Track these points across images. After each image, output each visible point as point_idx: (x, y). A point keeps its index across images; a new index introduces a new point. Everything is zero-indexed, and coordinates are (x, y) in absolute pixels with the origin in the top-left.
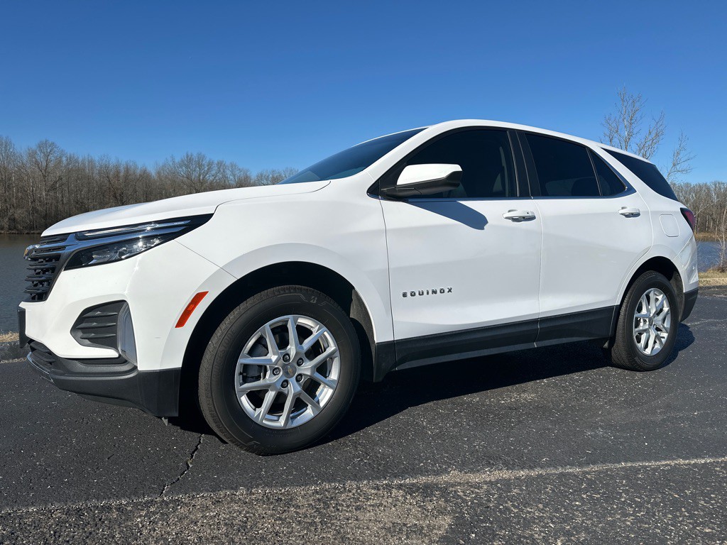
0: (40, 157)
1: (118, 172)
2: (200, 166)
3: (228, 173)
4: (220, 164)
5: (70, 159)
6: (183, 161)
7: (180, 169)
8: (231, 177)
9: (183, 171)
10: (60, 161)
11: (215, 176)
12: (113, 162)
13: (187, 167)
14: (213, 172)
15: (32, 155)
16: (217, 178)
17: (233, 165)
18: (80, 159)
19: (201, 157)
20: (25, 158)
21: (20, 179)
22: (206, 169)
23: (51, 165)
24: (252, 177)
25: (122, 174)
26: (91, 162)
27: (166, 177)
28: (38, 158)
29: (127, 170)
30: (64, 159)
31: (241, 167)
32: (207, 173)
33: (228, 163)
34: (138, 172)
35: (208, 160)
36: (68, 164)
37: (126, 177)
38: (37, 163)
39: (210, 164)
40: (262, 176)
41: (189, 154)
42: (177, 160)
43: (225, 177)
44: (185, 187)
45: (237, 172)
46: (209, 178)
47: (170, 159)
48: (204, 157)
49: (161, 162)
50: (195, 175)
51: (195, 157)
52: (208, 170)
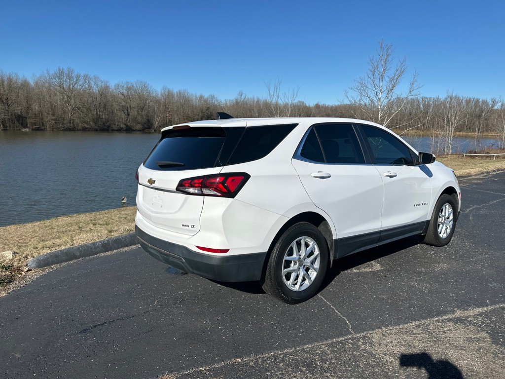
1: (3, 81)
2: (70, 78)
3: (92, 83)
4: (86, 77)
6: (56, 74)
7: (54, 80)
8: (95, 87)
9: (56, 81)
11: (82, 85)
13: (59, 78)
14: (81, 83)
16: (84, 87)
17: (96, 78)
19: (70, 71)
22: (75, 80)
24: (111, 87)
25: (6, 83)
27: (43, 86)
29: (10, 80)
31: (102, 79)
32: (76, 84)
33: (92, 75)
34: (20, 81)
35: (76, 73)
37: (10, 85)
39: (78, 77)
41: (61, 68)
42: (52, 72)
43: (90, 87)
44: (58, 94)
45: (99, 83)
46: (77, 87)
47: (45, 72)
48: (73, 70)
49: (38, 75)
50: (66, 85)
51: (66, 71)
52: (77, 80)
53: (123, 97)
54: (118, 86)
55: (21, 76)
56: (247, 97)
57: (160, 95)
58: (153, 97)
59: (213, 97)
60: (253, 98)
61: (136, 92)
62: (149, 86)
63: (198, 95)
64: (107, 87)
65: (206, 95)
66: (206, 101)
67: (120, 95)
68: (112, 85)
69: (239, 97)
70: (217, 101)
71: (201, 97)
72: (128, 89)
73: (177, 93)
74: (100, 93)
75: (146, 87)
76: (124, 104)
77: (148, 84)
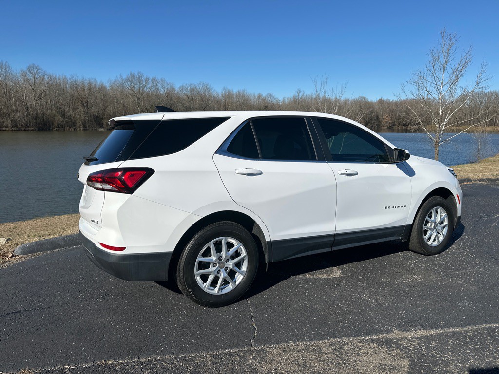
0: (30, 76)
1: (84, 86)
2: (140, 81)
3: (160, 86)
4: (154, 80)
5: (50, 77)
6: (128, 78)
7: (126, 84)
8: (162, 89)
9: (128, 85)
10: (44, 79)
11: (150, 88)
12: (80, 79)
13: (131, 82)
14: (149, 86)
15: (24, 75)
16: (152, 90)
17: (163, 81)
18: (57, 78)
19: (141, 75)
20: (19, 78)
21: (17, 92)
22: (144, 83)
23: (37, 81)
24: (176, 89)
25: (86, 87)
26: (65, 79)
27: (117, 90)
28: (28, 76)
29: (90, 85)
30: (46, 77)
31: (168, 82)
32: (145, 87)
33: (159, 79)
34: (98, 86)
35: (145, 77)
36: (49, 81)
37: (89, 89)
38: (27, 80)
39: (147, 80)
40: (183, 87)
41: (132, 73)
42: (125, 77)
43: (157, 89)
44: (130, 96)
45: (166, 86)
46: (147, 90)
47: (119, 77)
48: (143, 74)
49: (113, 79)
50: (137, 88)
51: (136, 75)
52: (146, 84)
53: (186, 98)
54: (182, 88)
55: (99, 81)
56: (305, 95)
57: (220, 95)
58: (215, 98)
59: (271, 96)
60: (312, 95)
61: (198, 92)
62: (211, 87)
63: (257, 95)
64: (173, 89)
65: (264, 94)
66: (264, 100)
67: (185, 97)
68: (177, 87)
69: (297, 95)
70: (275, 99)
71: (260, 96)
72: (192, 90)
73: (236, 93)
74: (166, 95)
75: (208, 88)
76: (187, 104)
77: (210, 85)
